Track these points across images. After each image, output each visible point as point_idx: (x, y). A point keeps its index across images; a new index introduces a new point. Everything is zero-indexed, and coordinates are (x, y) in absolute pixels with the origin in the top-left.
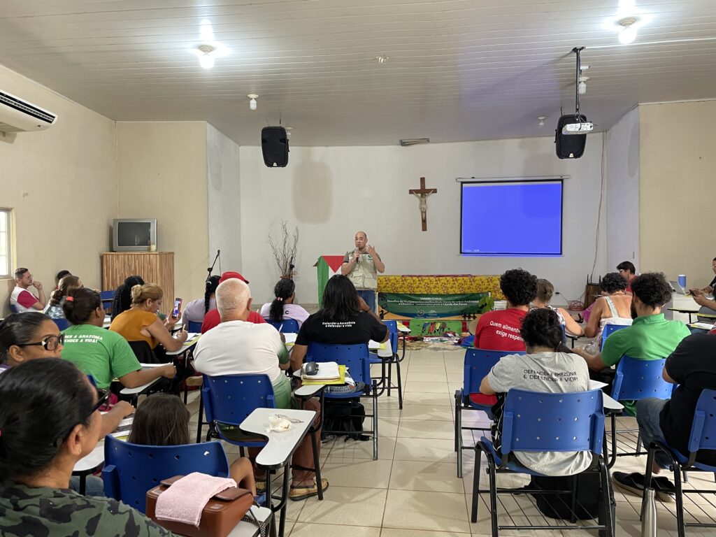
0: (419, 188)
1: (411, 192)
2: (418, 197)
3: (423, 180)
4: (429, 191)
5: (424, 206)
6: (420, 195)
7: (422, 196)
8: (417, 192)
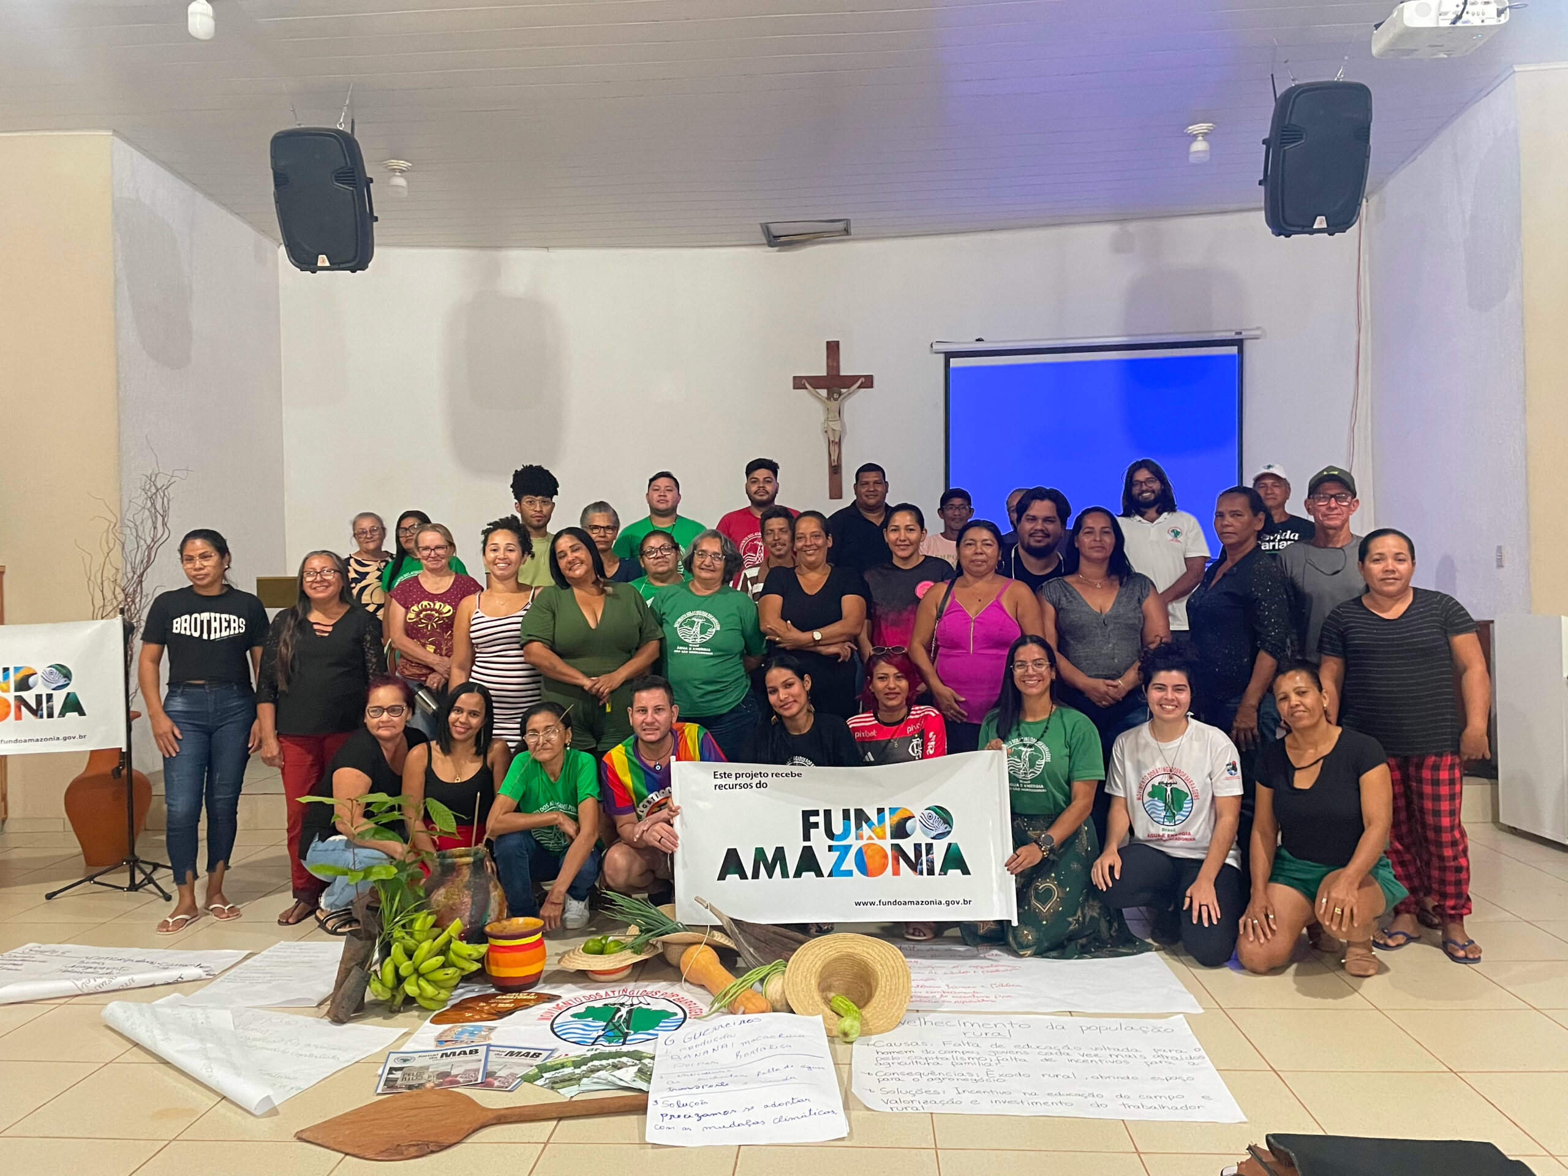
0: (823, 373)
1: (799, 383)
2: (818, 397)
3: (833, 348)
4: (850, 381)
5: (836, 426)
6: (824, 392)
7: (830, 397)
8: (815, 382)
